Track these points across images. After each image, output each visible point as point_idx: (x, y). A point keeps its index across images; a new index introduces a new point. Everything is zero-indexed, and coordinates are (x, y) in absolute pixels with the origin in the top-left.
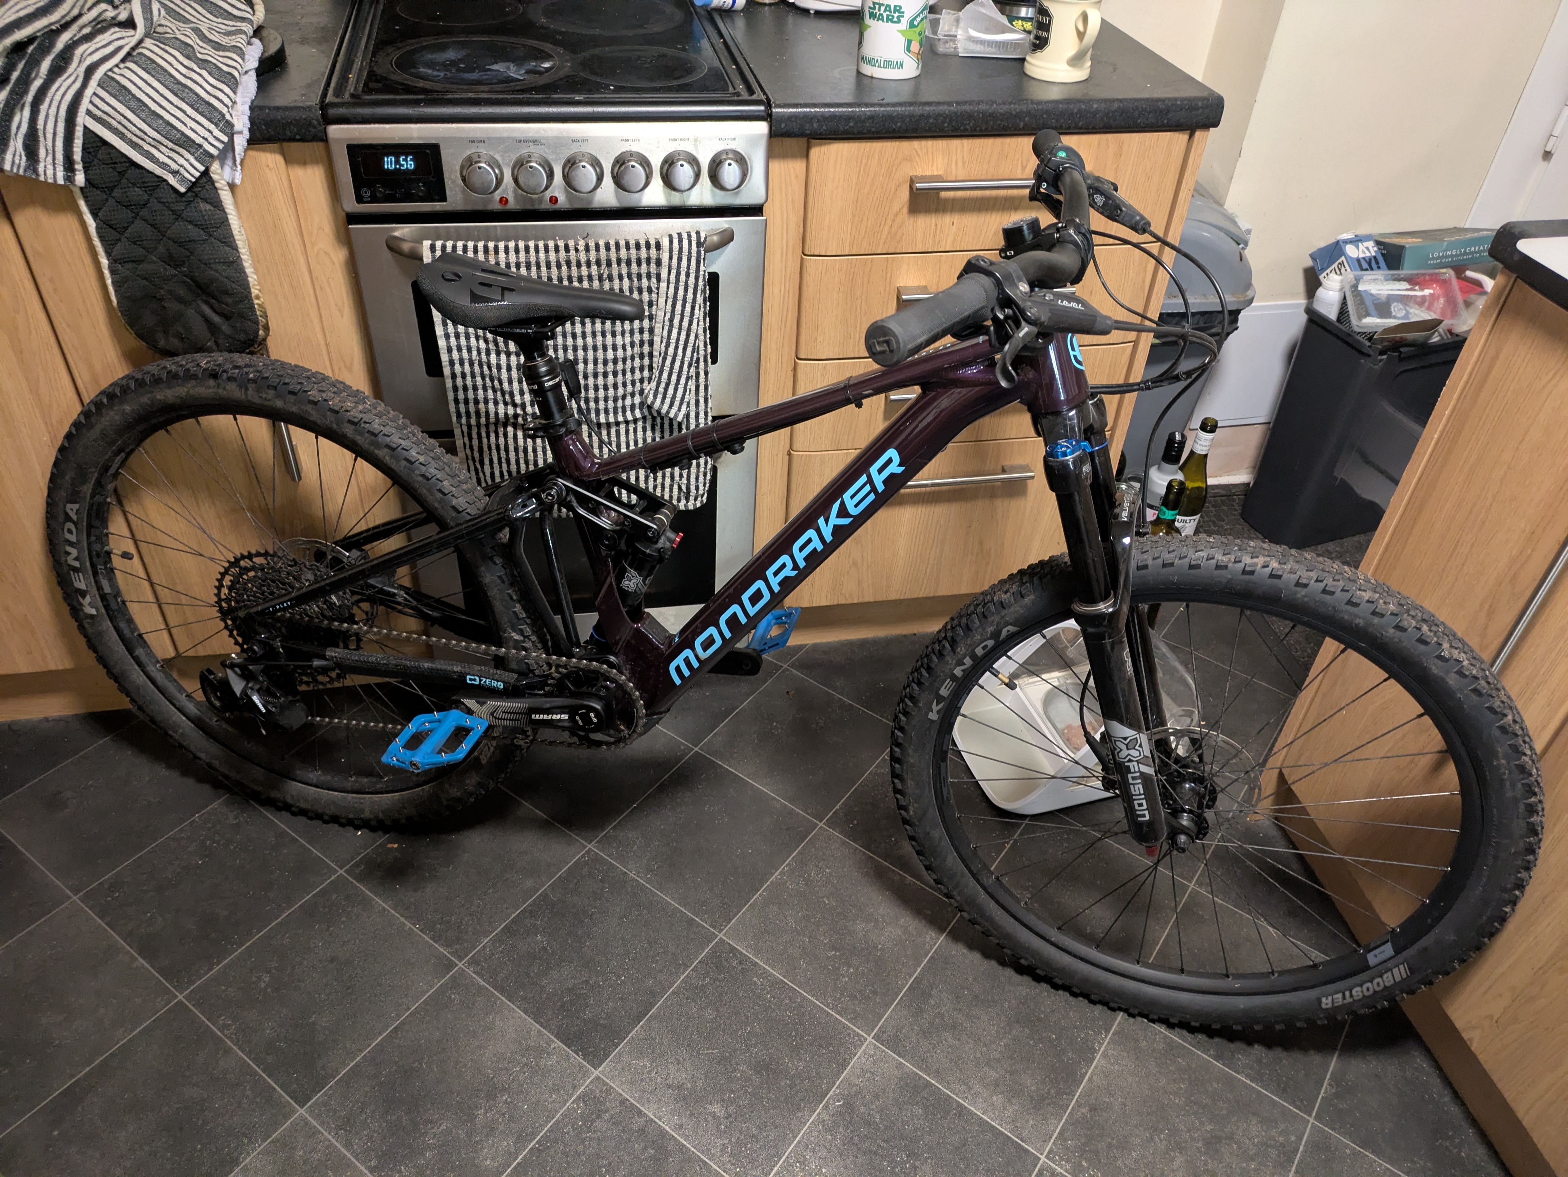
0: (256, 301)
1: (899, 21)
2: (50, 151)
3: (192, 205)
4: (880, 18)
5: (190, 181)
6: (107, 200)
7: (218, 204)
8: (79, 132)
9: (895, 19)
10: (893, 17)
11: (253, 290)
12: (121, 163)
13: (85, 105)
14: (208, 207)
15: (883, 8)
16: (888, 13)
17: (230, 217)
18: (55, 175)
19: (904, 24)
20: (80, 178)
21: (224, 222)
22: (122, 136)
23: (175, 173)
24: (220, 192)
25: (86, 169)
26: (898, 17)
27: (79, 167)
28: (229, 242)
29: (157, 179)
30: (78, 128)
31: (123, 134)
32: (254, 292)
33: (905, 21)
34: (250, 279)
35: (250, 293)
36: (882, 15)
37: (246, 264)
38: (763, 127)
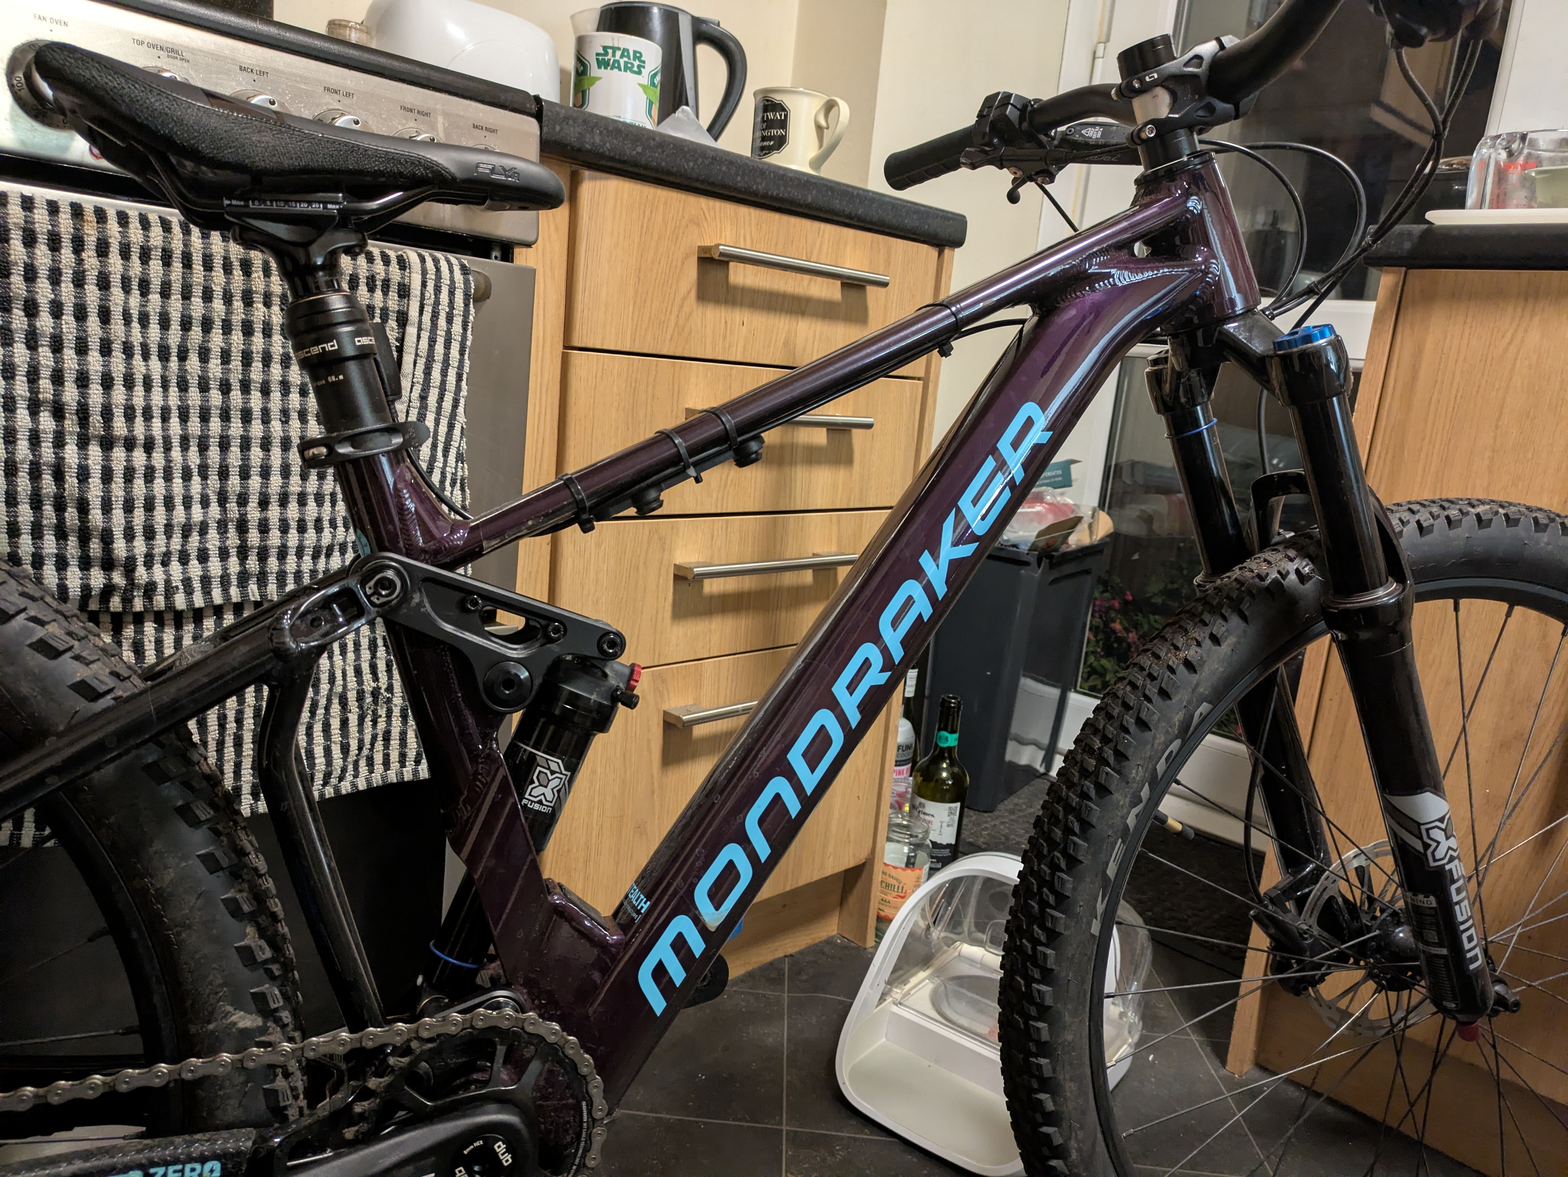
1: (639, 73)
4: (616, 66)
9: (635, 69)
10: (633, 65)
15: (618, 53)
16: (626, 59)
19: (644, 79)
26: (639, 67)
33: (645, 72)
36: (618, 62)
38: (531, 125)
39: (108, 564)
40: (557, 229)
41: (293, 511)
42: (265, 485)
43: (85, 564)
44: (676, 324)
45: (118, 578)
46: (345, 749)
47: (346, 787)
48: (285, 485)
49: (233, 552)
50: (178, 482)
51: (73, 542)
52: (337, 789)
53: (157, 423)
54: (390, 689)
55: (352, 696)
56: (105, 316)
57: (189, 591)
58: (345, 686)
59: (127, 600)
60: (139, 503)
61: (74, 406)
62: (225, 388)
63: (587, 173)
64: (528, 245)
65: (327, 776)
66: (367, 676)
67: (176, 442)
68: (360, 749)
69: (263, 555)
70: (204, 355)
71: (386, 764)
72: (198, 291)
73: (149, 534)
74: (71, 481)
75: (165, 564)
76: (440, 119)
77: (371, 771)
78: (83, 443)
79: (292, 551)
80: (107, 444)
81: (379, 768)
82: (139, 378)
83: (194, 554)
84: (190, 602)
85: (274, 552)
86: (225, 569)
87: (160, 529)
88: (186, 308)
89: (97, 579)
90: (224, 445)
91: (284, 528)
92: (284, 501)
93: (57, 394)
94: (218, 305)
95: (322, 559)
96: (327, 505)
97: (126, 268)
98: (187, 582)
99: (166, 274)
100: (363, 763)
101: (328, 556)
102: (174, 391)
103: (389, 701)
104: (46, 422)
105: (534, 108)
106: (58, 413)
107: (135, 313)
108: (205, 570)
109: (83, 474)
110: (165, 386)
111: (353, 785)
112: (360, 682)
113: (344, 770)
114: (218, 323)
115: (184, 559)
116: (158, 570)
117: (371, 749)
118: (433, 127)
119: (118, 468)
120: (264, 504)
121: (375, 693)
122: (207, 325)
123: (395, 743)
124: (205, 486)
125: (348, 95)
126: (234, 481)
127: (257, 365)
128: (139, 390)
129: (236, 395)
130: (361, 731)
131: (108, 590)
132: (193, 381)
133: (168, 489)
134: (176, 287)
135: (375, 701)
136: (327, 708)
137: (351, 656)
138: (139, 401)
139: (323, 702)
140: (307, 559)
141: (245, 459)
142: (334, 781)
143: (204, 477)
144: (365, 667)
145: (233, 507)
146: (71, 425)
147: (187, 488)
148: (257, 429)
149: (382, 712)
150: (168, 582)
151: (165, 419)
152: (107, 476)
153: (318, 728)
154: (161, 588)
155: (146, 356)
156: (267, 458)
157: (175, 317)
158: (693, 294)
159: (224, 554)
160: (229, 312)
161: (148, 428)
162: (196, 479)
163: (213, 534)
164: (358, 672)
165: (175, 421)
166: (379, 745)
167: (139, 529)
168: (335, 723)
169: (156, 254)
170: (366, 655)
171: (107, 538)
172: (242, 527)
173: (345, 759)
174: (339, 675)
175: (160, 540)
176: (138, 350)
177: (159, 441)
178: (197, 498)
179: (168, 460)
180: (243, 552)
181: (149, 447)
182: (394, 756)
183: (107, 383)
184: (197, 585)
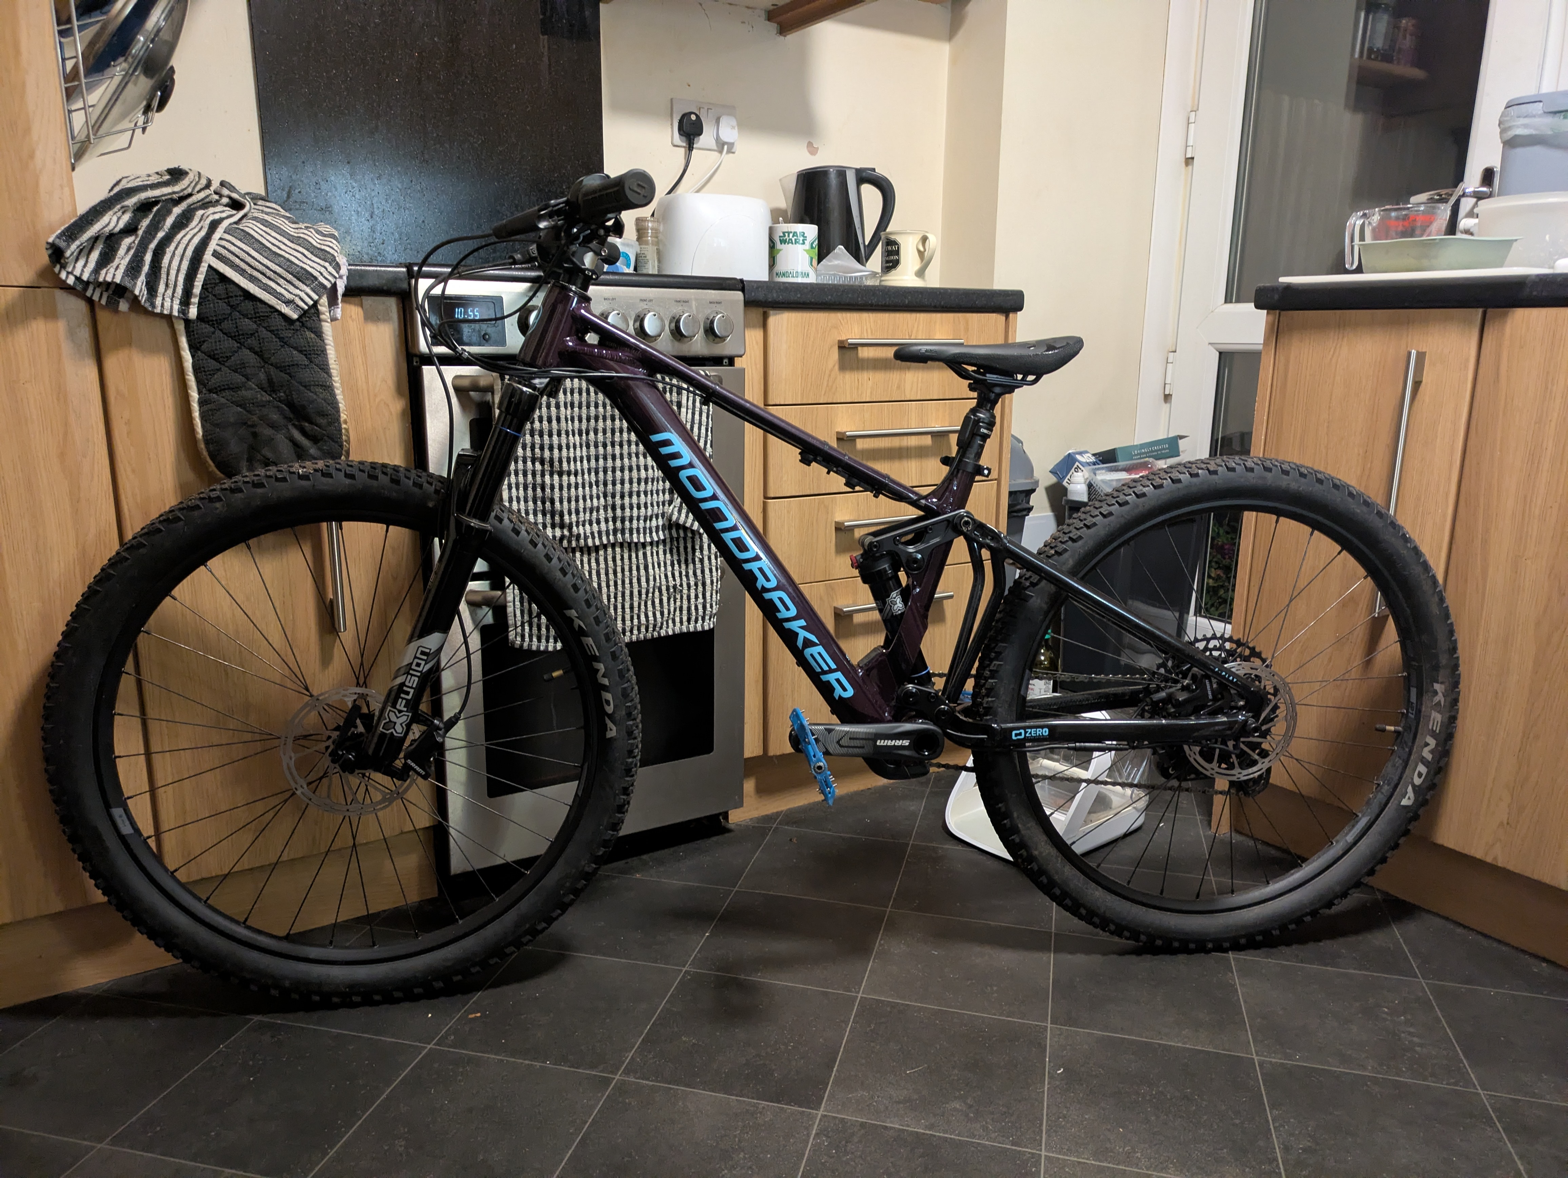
0: (344, 426)
1: (804, 243)
2: (171, 285)
3: (299, 333)
4: (790, 242)
5: (303, 309)
6: (214, 333)
7: (319, 334)
8: (203, 269)
9: (801, 242)
10: (801, 239)
11: (342, 415)
12: (236, 296)
13: (212, 246)
14: (313, 335)
15: (791, 235)
16: (796, 237)
17: (328, 347)
18: (172, 307)
19: (807, 246)
20: (193, 312)
21: (323, 352)
22: (242, 272)
23: (288, 302)
24: (323, 323)
25: (200, 304)
26: (803, 240)
27: (195, 300)
28: (325, 368)
29: (269, 309)
30: (203, 264)
31: (244, 271)
32: (343, 417)
33: (808, 242)
34: (340, 405)
35: (339, 416)
36: (792, 239)
37: (337, 392)
38: (739, 295)
39: (562, 526)
40: (757, 343)
41: (635, 499)
42: (622, 488)
43: (553, 526)
44: (827, 385)
45: (566, 532)
46: (662, 614)
47: (663, 633)
48: (631, 488)
49: (610, 519)
50: (587, 488)
51: (548, 516)
52: (659, 633)
53: (578, 463)
54: (681, 585)
55: (664, 588)
56: (558, 420)
57: (593, 538)
58: (660, 583)
59: (570, 542)
60: (573, 499)
61: (548, 459)
62: (605, 446)
63: (771, 312)
64: (741, 356)
65: (655, 626)
66: (670, 579)
67: (586, 471)
68: (669, 613)
69: (623, 521)
70: (596, 432)
71: (681, 622)
72: (592, 404)
73: (577, 512)
74: (548, 491)
75: (584, 525)
76: (694, 303)
77: (674, 626)
78: (551, 475)
79: (635, 518)
80: (560, 474)
81: (678, 624)
82: (571, 445)
83: (594, 521)
84: (594, 542)
85: (627, 519)
86: (607, 527)
87: (581, 510)
88: (588, 412)
89: (558, 533)
90: (605, 471)
91: (631, 508)
92: (631, 496)
93: (542, 454)
94: (601, 409)
95: (648, 522)
96: (649, 496)
97: (565, 398)
98: (592, 533)
99: (580, 399)
100: (670, 622)
101: (651, 520)
102: (584, 448)
103: (681, 591)
104: (538, 466)
105: (740, 286)
106: (542, 463)
107: (569, 417)
108: (599, 528)
109: (552, 487)
110: (581, 447)
111: (667, 632)
112: (667, 581)
113: (662, 624)
114: (601, 417)
115: (591, 524)
116: (581, 527)
117: (674, 615)
118: (691, 307)
119: (565, 484)
120: (622, 497)
121: (675, 587)
122: (597, 418)
123: (685, 612)
124: (598, 490)
125: (651, 301)
126: (610, 487)
127: (617, 434)
128: (572, 450)
129: (609, 448)
130: (669, 605)
131: (562, 538)
132: (592, 444)
133: (584, 492)
134: (584, 403)
135: (675, 591)
136: (653, 593)
137: (662, 568)
138: (572, 455)
139: (651, 590)
140: (641, 521)
141: (614, 477)
142: (657, 629)
143: (597, 486)
144: (669, 574)
145: (609, 499)
146: (547, 467)
147: (591, 491)
148: (618, 463)
149: (678, 597)
150: (585, 533)
151: (582, 461)
152: (561, 488)
153: (649, 603)
154: (582, 536)
155: (574, 435)
156: (623, 476)
157: (584, 416)
158: (837, 367)
159: (607, 521)
160: (605, 412)
161: (575, 466)
162: (594, 487)
163: (602, 511)
164: (666, 576)
165: (585, 462)
166: (678, 613)
167: (573, 510)
168: (657, 601)
169: (576, 391)
170: (669, 568)
171: (562, 515)
172: (614, 508)
173: (662, 618)
174: (658, 577)
175: (582, 514)
176: (571, 433)
177: (580, 471)
178: (595, 495)
179: (583, 479)
180: (614, 520)
181: (576, 475)
182: (685, 618)
183: (560, 448)
184: (596, 535)
